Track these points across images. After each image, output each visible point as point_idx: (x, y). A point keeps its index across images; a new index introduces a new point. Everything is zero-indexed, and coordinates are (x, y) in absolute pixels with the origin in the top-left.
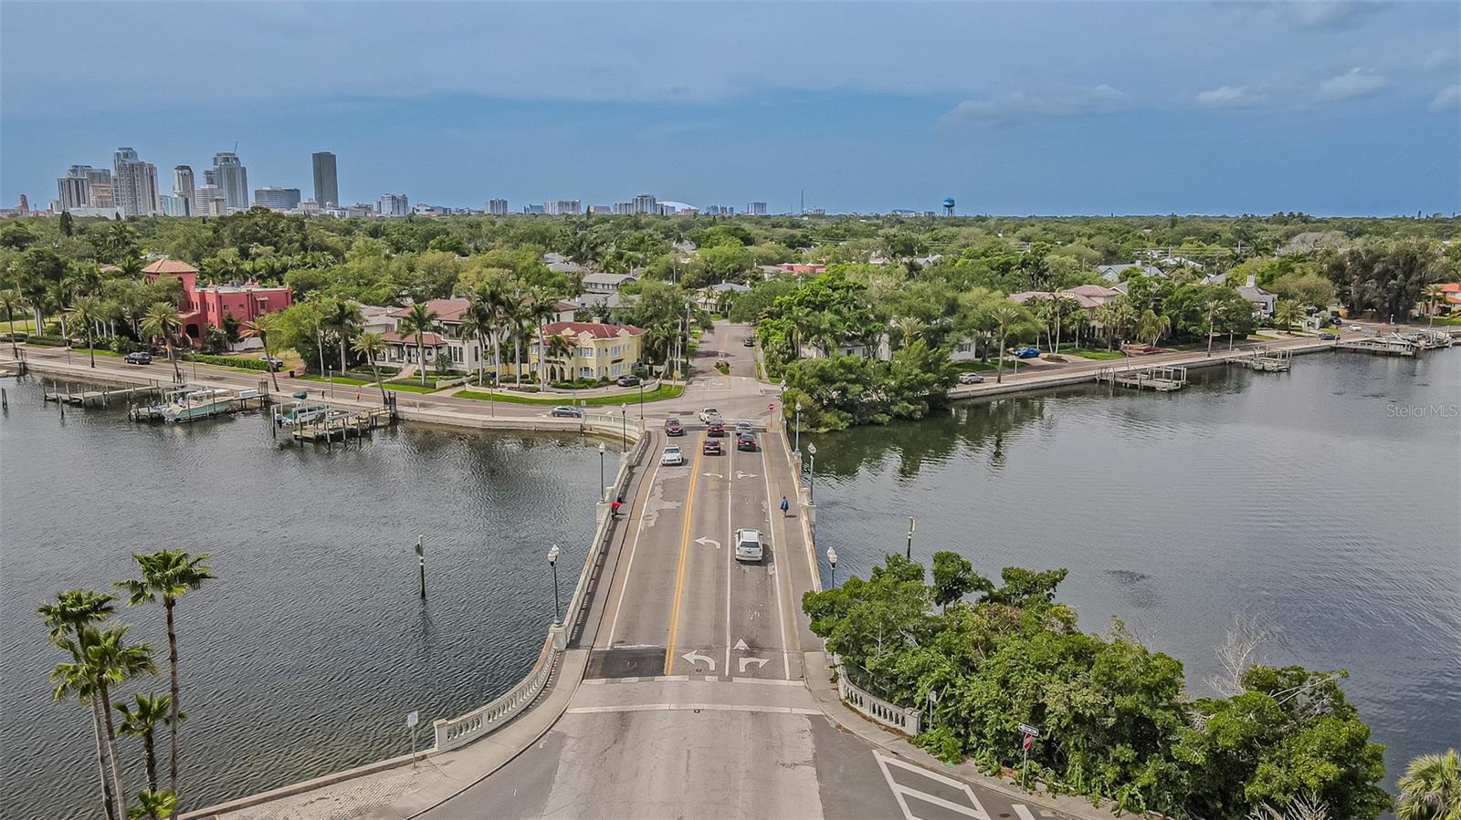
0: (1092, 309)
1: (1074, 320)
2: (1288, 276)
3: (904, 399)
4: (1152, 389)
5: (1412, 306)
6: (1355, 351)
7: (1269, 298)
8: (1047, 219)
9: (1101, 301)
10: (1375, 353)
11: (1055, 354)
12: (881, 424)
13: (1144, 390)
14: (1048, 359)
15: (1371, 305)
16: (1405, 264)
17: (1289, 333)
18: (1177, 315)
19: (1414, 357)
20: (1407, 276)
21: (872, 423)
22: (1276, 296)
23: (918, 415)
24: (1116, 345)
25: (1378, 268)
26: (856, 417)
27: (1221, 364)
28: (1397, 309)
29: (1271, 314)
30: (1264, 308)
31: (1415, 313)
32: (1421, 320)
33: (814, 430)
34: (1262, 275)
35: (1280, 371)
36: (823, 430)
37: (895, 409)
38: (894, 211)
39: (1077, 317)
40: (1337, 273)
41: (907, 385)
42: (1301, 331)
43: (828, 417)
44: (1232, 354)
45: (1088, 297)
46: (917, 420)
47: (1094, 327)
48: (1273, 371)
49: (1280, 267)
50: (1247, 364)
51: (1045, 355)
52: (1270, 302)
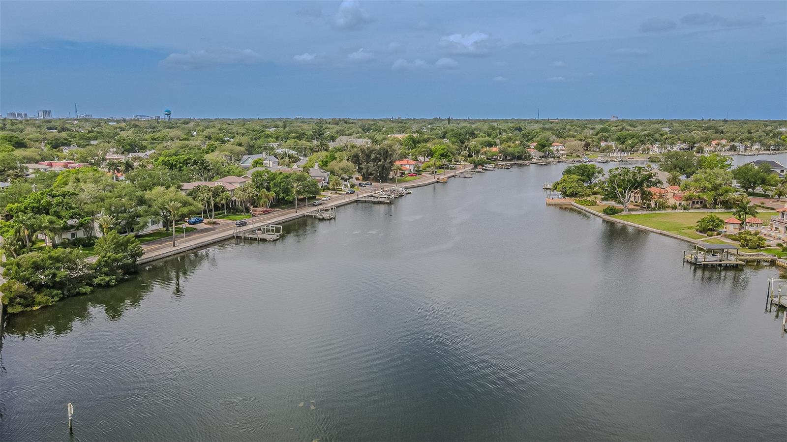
0: (233, 191)
1: (222, 198)
2: (334, 162)
3: (102, 274)
4: (264, 240)
5: (388, 174)
6: (365, 202)
7: (326, 174)
8: (223, 121)
9: (238, 186)
10: (374, 203)
11: (212, 220)
12: (85, 294)
13: (260, 241)
14: (209, 223)
15: (371, 174)
16: (384, 154)
17: (336, 193)
18: (279, 191)
19: (390, 204)
20: (385, 160)
21: (79, 294)
22: (329, 173)
23: (113, 283)
24: (247, 210)
25: (373, 156)
26: (65, 292)
27: (302, 217)
28: (383, 177)
29: (328, 183)
30: (324, 180)
31: (391, 177)
32: (393, 180)
33: (29, 309)
34: (322, 161)
35: (331, 219)
36: (36, 308)
37: (96, 281)
38: (136, 116)
39: (224, 197)
40: (355, 159)
41: (103, 263)
42: (341, 191)
43: (39, 298)
44: (307, 211)
45: (230, 183)
46: (113, 286)
47: (235, 200)
48: (328, 220)
49: (330, 157)
50: (315, 216)
51: (206, 221)
52: (326, 176)
